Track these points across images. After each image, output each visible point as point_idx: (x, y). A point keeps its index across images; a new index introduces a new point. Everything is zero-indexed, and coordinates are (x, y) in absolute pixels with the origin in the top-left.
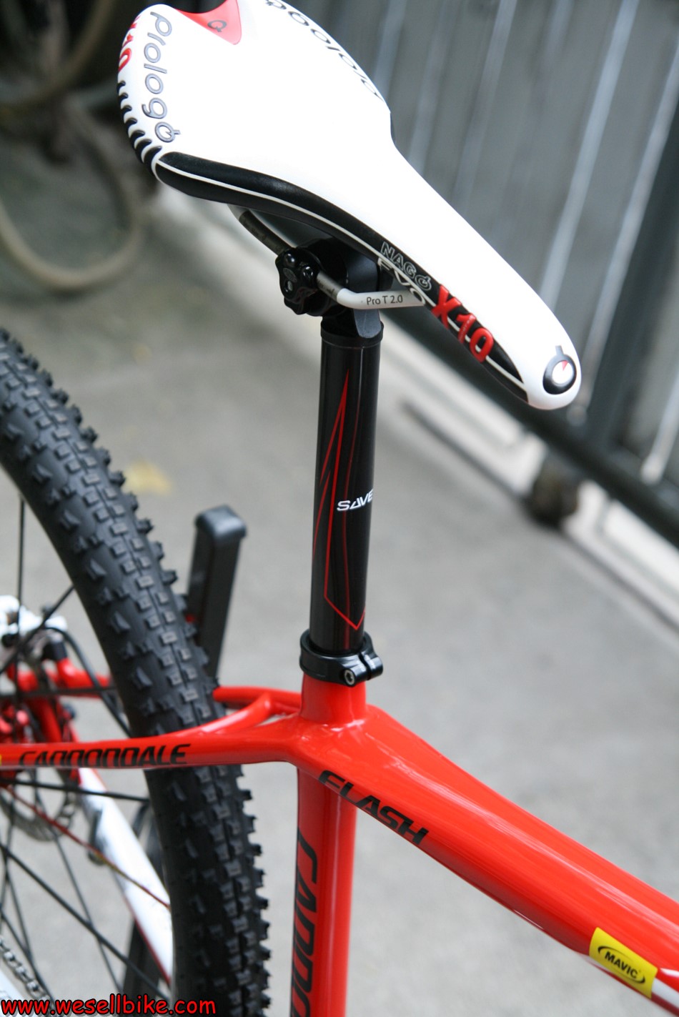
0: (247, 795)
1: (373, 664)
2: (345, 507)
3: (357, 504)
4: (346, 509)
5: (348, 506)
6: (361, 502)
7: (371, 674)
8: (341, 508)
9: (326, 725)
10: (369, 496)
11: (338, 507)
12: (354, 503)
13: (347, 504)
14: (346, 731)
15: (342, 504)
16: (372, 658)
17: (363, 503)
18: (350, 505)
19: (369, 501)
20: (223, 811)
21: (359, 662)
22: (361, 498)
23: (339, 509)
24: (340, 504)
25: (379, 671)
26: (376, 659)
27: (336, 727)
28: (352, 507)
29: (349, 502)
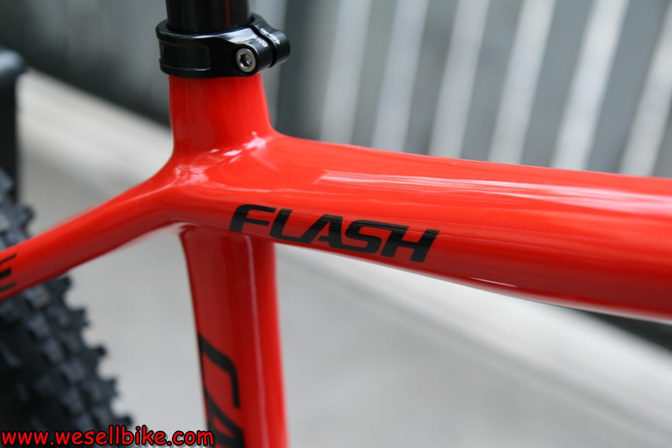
0: (101, 352)
1: (276, 38)
9: (214, 151)
14: (246, 153)
16: (271, 33)
20: (74, 371)
21: (254, 36)
27: (231, 150)
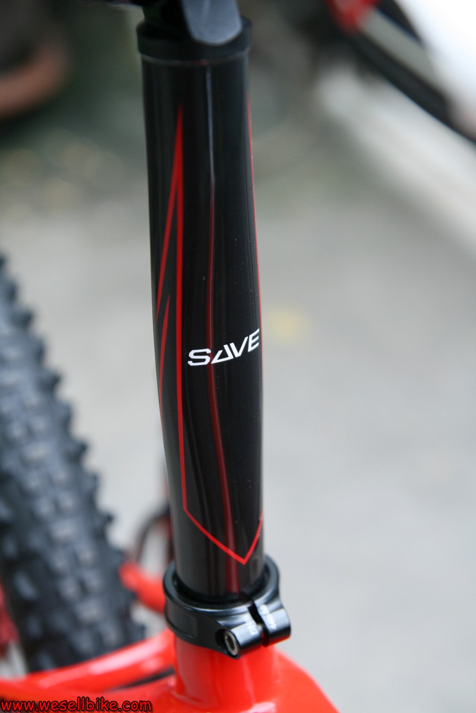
1: (273, 622)
2: (204, 360)
3: (224, 355)
4: (206, 363)
5: (208, 359)
6: (232, 352)
7: (268, 638)
8: (195, 361)
10: (250, 343)
11: (190, 359)
12: (220, 352)
13: (205, 354)
15: (195, 354)
16: (272, 612)
17: (238, 354)
18: (212, 356)
19: (250, 349)
21: (247, 617)
22: (232, 345)
23: (191, 363)
24: (191, 355)
25: (284, 632)
26: (281, 613)
28: (216, 360)
29: (208, 351)
